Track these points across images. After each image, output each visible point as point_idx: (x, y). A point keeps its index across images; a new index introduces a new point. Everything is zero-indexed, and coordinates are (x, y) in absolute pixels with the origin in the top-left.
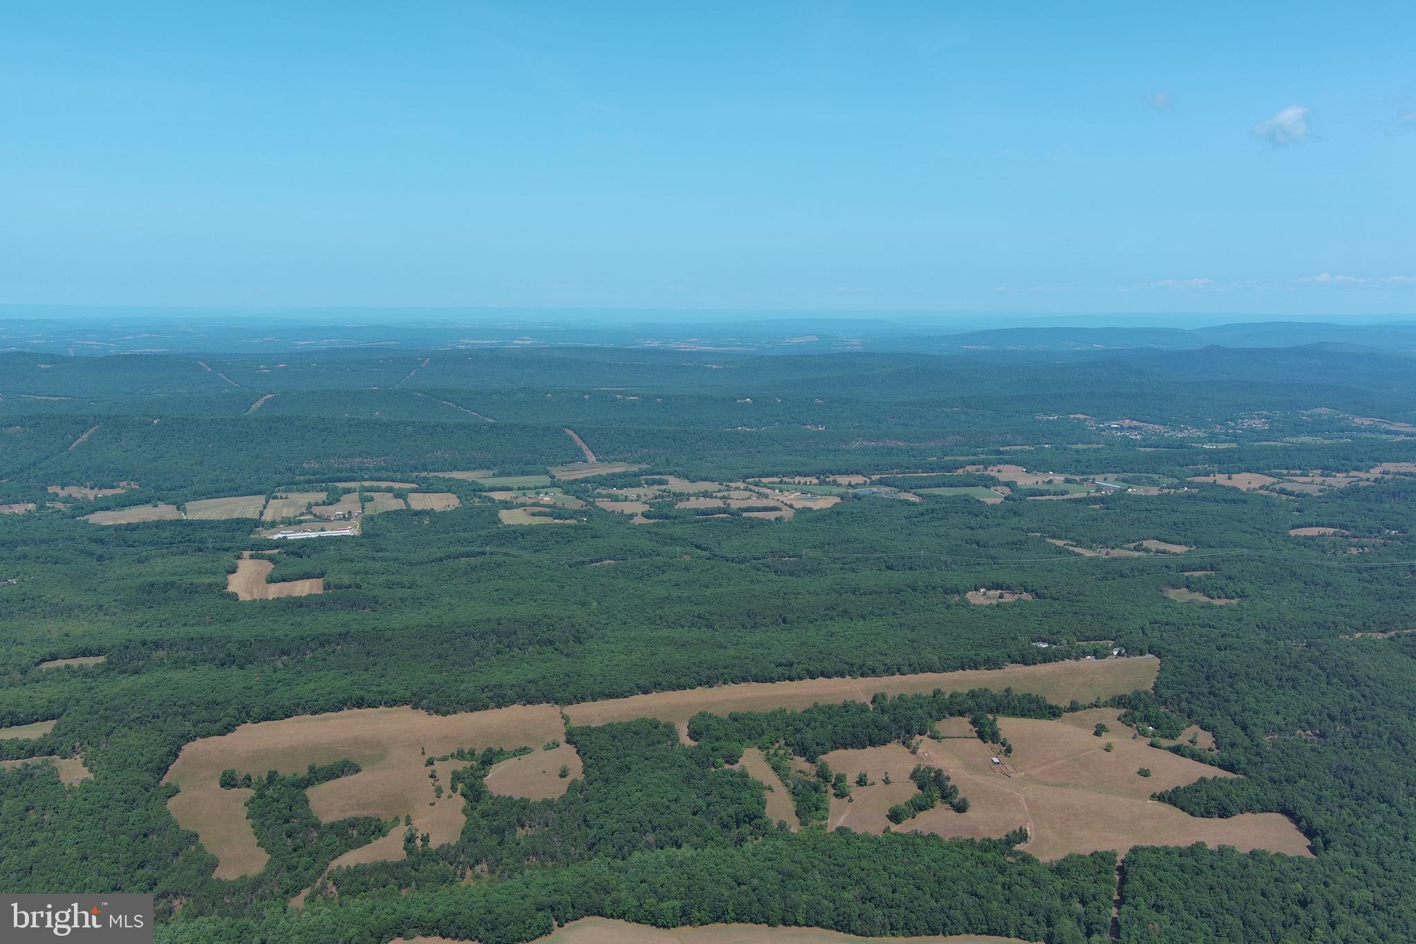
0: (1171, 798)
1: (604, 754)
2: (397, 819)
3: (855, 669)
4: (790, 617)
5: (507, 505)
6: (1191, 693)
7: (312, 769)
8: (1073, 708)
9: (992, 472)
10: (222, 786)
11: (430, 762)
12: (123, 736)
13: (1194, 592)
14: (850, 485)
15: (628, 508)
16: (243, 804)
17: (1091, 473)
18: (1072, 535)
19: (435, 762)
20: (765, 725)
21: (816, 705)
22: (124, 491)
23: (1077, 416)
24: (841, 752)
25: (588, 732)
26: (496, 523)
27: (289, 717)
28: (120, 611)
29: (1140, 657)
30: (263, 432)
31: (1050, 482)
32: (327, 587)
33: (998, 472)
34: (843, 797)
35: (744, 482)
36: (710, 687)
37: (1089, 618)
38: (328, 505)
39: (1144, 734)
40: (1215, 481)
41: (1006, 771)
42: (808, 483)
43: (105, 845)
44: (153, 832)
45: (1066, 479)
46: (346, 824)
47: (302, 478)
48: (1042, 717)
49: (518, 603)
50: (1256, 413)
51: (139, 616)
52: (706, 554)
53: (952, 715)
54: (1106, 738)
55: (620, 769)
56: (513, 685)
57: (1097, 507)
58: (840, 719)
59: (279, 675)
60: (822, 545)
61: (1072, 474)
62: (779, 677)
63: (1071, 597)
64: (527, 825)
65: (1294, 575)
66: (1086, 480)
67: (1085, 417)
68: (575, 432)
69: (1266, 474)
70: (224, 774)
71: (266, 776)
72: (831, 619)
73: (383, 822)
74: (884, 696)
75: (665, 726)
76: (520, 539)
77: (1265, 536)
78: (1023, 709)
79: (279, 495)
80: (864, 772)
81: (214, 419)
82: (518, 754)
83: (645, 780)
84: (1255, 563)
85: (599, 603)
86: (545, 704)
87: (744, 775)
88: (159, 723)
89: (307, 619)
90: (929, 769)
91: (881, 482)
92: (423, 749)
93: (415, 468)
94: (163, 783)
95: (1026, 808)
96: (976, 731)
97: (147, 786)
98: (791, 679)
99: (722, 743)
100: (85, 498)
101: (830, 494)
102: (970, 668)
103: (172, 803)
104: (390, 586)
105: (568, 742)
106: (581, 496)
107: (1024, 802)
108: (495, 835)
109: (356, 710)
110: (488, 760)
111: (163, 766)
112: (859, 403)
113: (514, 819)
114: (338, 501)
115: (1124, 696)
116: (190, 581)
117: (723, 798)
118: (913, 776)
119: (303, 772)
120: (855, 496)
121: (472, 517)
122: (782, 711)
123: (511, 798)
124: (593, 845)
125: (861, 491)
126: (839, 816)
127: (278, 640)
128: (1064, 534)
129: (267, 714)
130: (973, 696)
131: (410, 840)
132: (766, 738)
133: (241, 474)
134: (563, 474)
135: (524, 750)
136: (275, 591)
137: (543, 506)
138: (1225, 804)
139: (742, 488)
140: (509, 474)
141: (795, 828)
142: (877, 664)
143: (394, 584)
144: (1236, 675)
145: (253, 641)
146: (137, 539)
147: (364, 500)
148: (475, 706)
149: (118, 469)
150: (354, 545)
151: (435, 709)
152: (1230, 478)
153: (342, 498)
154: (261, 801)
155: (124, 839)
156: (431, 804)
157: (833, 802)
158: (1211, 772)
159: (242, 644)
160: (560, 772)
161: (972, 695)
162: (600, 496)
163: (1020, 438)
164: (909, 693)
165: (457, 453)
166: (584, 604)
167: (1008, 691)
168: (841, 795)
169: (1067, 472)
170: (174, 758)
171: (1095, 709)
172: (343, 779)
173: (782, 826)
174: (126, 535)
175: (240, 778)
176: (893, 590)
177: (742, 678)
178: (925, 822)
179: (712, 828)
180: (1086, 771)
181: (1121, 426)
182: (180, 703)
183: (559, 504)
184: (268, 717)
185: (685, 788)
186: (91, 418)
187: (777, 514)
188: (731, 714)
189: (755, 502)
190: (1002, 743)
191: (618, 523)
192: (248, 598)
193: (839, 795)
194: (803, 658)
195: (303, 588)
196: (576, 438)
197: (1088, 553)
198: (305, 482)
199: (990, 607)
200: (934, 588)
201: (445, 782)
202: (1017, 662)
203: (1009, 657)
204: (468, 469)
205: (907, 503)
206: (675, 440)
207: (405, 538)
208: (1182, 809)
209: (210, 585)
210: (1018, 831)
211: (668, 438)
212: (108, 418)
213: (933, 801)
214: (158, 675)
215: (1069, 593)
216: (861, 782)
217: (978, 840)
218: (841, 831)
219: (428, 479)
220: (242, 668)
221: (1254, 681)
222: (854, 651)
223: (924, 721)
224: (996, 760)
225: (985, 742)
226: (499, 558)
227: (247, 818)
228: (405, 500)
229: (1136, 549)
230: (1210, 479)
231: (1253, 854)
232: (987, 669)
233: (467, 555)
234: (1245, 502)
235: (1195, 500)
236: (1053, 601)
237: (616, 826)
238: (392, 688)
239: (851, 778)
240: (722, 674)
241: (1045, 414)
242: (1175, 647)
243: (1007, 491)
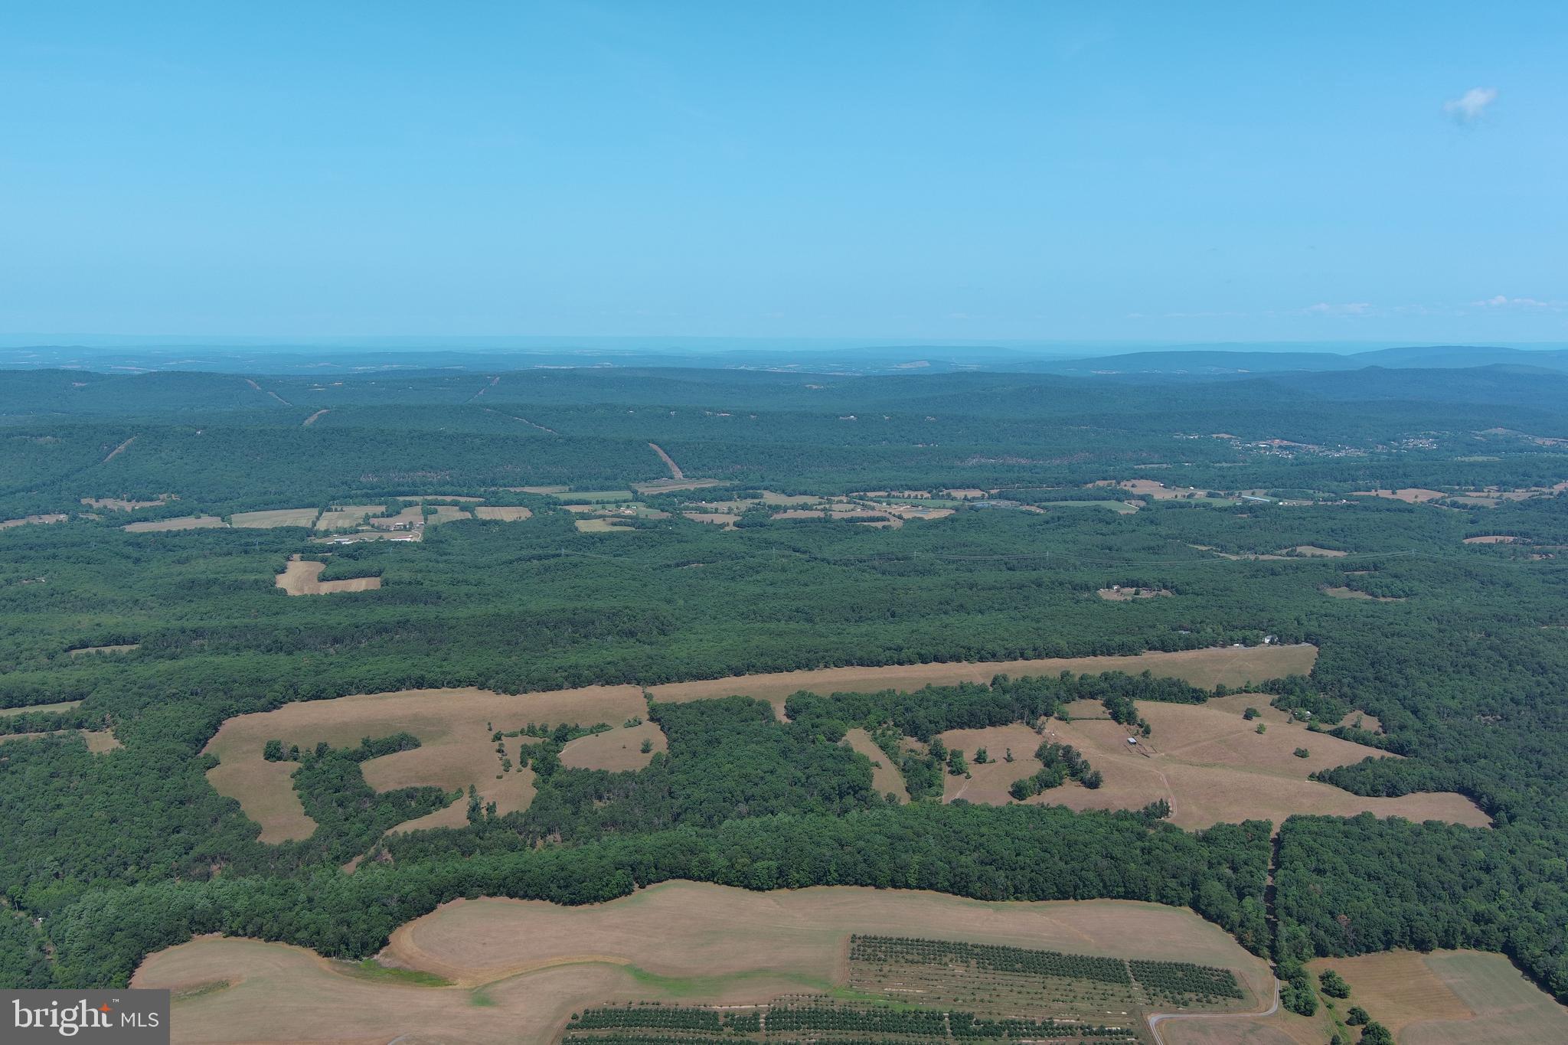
0: (1333, 778)
1: (691, 727)
2: (460, 790)
3: (973, 654)
4: (899, 611)
5: (584, 517)
6: (1354, 678)
7: (366, 742)
8: (1220, 692)
9: (1126, 486)
10: (266, 759)
11: (498, 737)
12: (158, 709)
13: (1356, 590)
14: (965, 498)
15: (719, 519)
16: (289, 776)
17: (1237, 488)
18: (1216, 541)
19: (503, 737)
20: (871, 705)
21: (928, 686)
22: (163, 503)
23: (1221, 435)
24: (957, 732)
25: (672, 708)
26: (572, 531)
27: (341, 697)
28: (157, 605)
29: (1294, 646)
30: (317, 444)
31: (1191, 496)
32: (385, 583)
33: (1132, 487)
34: (959, 773)
35: (847, 496)
36: (810, 670)
37: (1237, 610)
38: (387, 517)
39: (1301, 719)
40: (1377, 495)
41: (1144, 751)
42: (919, 497)
43: (137, 809)
44: (190, 801)
45: (1208, 493)
46: (403, 793)
47: (359, 492)
48: (1185, 701)
49: (596, 599)
50: (1422, 433)
51: (179, 610)
52: (806, 556)
53: (1082, 697)
54: (1255, 723)
55: (709, 743)
56: (590, 666)
57: (1245, 516)
58: (957, 699)
59: (330, 659)
60: (935, 549)
61: (1215, 489)
62: (887, 661)
63: (1216, 592)
64: (606, 797)
65: (1469, 574)
66: (1231, 495)
67: (1230, 436)
68: (660, 447)
69: (1435, 490)
70: (269, 745)
71: (316, 749)
72: (945, 613)
73: (445, 793)
74: (1005, 678)
75: (759, 704)
76: (599, 545)
77: (1435, 544)
78: (1163, 692)
79: (333, 507)
80: (983, 748)
81: (263, 430)
82: (594, 730)
83: (737, 752)
84: (1424, 563)
85: (686, 602)
86: (626, 685)
87: (848, 750)
88: (199, 699)
89: (363, 611)
90: (1057, 747)
91: (1000, 496)
92: (489, 724)
93: (484, 483)
94: (201, 755)
95: (1167, 785)
96: (1110, 713)
97: (183, 756)
98: (900, 663)
99: (824, 720)
100: (122, 509)
101: (944, 507)
102: (1103, 654)
103: (210, 775)
104: (455, 583)
105: (652, 719)
106: (666, 508)
107: (1165, 781)
108: (568, 805)
109: (416, 691)
110: (563, 735)
111: (201, 737)
112: (976, 420)
113: (591, 790)
114: (398, 513)
115: (1278, 680)
116: (233, 578)
117: (824, 771)
118: (1038, 755)
119: (356, 745)
120: (972, 508)
121: (546, 526)
122: (891, 692)
123: (587, 770)
124: (679, 814)
125: (978, 504)
126: (953, 789)
127: (331, 628)
128: (1207, 540)
129: (317, 692)
130: (1106, 679)
131: (475, 809)
132: (872, 717)
133: (291, 487)
134: (647, 489)
135: (602, 728)
136: (326, 588)
137: (625, 517)
138: (1394, 782)
139: (845, 501)
140: (587, 489)
141: (905, 800)
142: (997, 649)
143: (458, 582)
144: (1405, 661)
145: (302, 628)
146: (177, 543)
147: (426, 513)
148: (548, 686)
149: (157, 481)
150: (415, 548)
151: (503, 689)
152: (1393, 493)
153: (402, 511)
154: (309, 773)
155: (157, 805)
156: (498, 777)
157: (948, 779)
158: (1377, 754)
159: (290, 631)
160: (641, 747)
161: (1106, 677)
162: (687, 508)
163: (1156, 456)
164: (1035, 676)
165: (529, 467)
166: (669, 602)
167: (1145, 674)
168: (957, 770)
169: (1210, 487)
170: (214, 731)
171: (1244, 694)
172: (401, 753)
173: (891, 798)
174: (165, 543)
175: (286, 751)
176: (1016, 585)
177: (846, 661)
178: (1051, 797)
179: (812, 801)
180: (1235, 752)
181: (1270, 445)
182: (221, 680)
183: (642, 516)
184: (318, 695)
185: (782, 761)
186: (129, 428)
187: (886, 523)
188: (833, 694)
189: (859, 512)
190: (1139, 725)
191: (707, 531)
192: (297, 594)
193: (954, 772)
194: (914, 643)
195: (358, 585)
196: (661, 453)
197: (1234, 558)
198: (363, 496)
199: (1126, 602)
200: (1061, 584)
201: (515, 757)
202: (1155, 649)
203: (1147, 643)
204: (542, 485)
205: (1030, 513)
206: (770, 456)
207: (471, 545)
208: (1345, 788)
209: (256, 582)
210: (1158, 803)
211: (763, 453)
212: (147, 428)
213: (1061, 778)
214: (198, 659)
215: (1214, 589)
216: (980, 759)
217: (1112, 812)
218: (957, 803)
219: (497, 493)
220: (290, 653)
221: (1426, 668)
222: (971, 637)
223: (1050, 701)
224: (1132, 740)
225: (1120, 723)
226: (575, 559)
227: (294, 789)
228: (472, 512)
229: (1288, 555)
230: (1373, 493)
231: (1427, 824)
232: (1122, 655)
233: (540, 558)
234: (1411, 511)
235: (1356, 509)
236: (1195, 596)
237: (705, 796)
238: (457, 668)
239: (969, 756)
240: (823, 658)
241: (1185, 433)
242: (1335, 634)
243: (1142, 504)
